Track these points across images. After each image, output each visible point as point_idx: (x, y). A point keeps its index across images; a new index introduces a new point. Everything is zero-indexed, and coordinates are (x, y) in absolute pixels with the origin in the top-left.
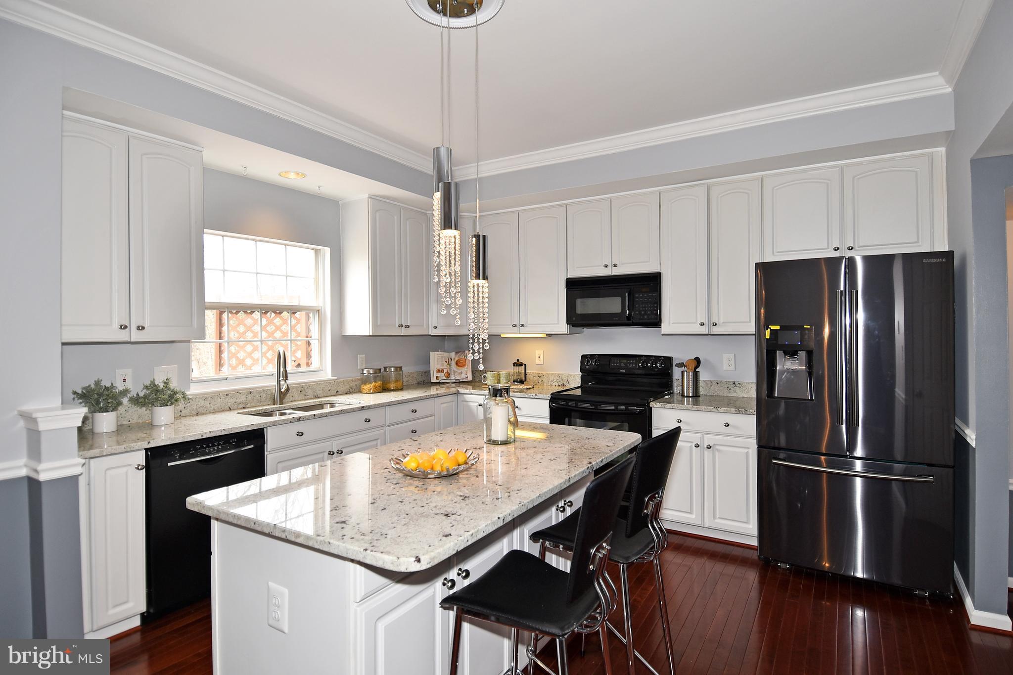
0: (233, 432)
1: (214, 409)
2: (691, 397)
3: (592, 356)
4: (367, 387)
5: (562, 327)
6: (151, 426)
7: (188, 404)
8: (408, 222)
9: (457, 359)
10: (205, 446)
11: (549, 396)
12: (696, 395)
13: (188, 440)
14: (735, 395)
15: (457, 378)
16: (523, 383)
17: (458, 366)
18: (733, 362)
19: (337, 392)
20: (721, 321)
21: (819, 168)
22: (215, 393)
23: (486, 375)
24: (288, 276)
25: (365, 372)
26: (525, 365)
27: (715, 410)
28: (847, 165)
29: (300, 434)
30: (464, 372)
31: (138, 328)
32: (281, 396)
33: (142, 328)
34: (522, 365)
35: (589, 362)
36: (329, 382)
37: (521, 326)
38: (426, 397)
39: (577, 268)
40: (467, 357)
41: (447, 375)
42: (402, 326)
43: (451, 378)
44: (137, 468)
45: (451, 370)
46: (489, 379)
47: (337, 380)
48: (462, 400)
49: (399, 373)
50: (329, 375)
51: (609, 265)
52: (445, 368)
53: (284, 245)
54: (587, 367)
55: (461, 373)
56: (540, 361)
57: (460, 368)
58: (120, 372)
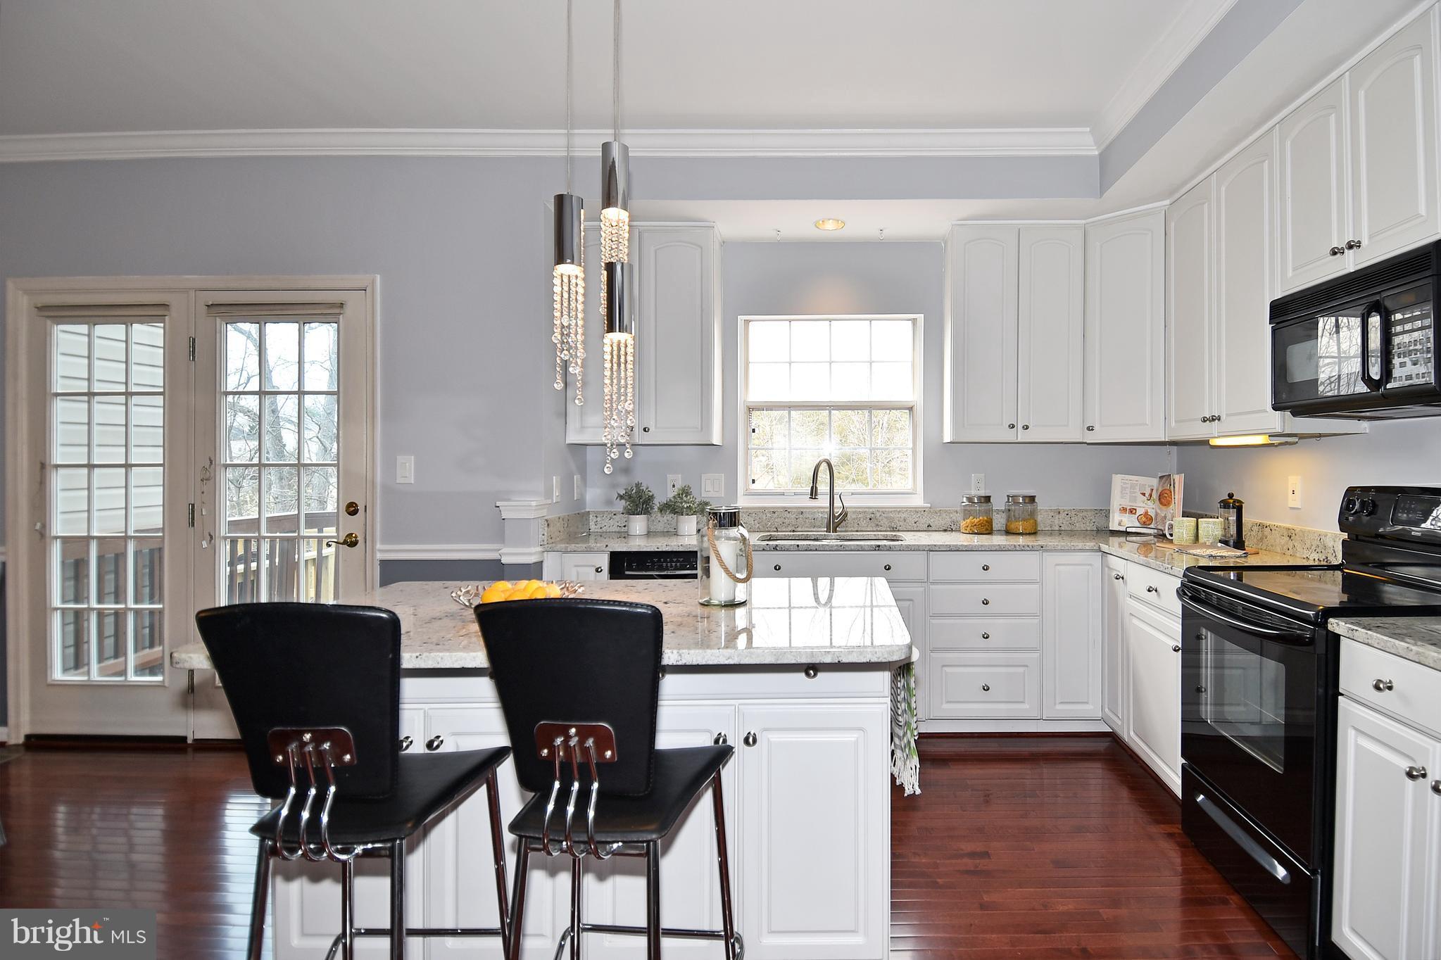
1: (758, 528)
6: (675, 533)
9: (1160, 490)
10: (662, 560)
17: (1162, 503)
19: (929, 526)
22: (759, 508)
25: (965, 500)
29: (777, 568)
30: (1169, 516)
31: (645, 430)
32: (836, 521)
33: (649, 430)
34: (1238, 506)
35: (1354, 505)
36: (916, 510)
37: (1213, 420)
38: (1013, 547)
39: (1294, 269)
40: (1174, 487)
41: (1144, 519)
42: (1013, 427)
43: (1152, 526)
44: (597, 571)
45: (1154, 511)
46: (1176, 531)
47: (930, 508)
48: (1105, 565)
49: (1029, 507)
50: (918, 501)
51: (1343, 248)
52: (1140, 505)
53: (867, 320)
54: (1351, 518)
55: (1165, 517)
56: (1294, 501)
57: (1164, 508)
58: (670, 477)
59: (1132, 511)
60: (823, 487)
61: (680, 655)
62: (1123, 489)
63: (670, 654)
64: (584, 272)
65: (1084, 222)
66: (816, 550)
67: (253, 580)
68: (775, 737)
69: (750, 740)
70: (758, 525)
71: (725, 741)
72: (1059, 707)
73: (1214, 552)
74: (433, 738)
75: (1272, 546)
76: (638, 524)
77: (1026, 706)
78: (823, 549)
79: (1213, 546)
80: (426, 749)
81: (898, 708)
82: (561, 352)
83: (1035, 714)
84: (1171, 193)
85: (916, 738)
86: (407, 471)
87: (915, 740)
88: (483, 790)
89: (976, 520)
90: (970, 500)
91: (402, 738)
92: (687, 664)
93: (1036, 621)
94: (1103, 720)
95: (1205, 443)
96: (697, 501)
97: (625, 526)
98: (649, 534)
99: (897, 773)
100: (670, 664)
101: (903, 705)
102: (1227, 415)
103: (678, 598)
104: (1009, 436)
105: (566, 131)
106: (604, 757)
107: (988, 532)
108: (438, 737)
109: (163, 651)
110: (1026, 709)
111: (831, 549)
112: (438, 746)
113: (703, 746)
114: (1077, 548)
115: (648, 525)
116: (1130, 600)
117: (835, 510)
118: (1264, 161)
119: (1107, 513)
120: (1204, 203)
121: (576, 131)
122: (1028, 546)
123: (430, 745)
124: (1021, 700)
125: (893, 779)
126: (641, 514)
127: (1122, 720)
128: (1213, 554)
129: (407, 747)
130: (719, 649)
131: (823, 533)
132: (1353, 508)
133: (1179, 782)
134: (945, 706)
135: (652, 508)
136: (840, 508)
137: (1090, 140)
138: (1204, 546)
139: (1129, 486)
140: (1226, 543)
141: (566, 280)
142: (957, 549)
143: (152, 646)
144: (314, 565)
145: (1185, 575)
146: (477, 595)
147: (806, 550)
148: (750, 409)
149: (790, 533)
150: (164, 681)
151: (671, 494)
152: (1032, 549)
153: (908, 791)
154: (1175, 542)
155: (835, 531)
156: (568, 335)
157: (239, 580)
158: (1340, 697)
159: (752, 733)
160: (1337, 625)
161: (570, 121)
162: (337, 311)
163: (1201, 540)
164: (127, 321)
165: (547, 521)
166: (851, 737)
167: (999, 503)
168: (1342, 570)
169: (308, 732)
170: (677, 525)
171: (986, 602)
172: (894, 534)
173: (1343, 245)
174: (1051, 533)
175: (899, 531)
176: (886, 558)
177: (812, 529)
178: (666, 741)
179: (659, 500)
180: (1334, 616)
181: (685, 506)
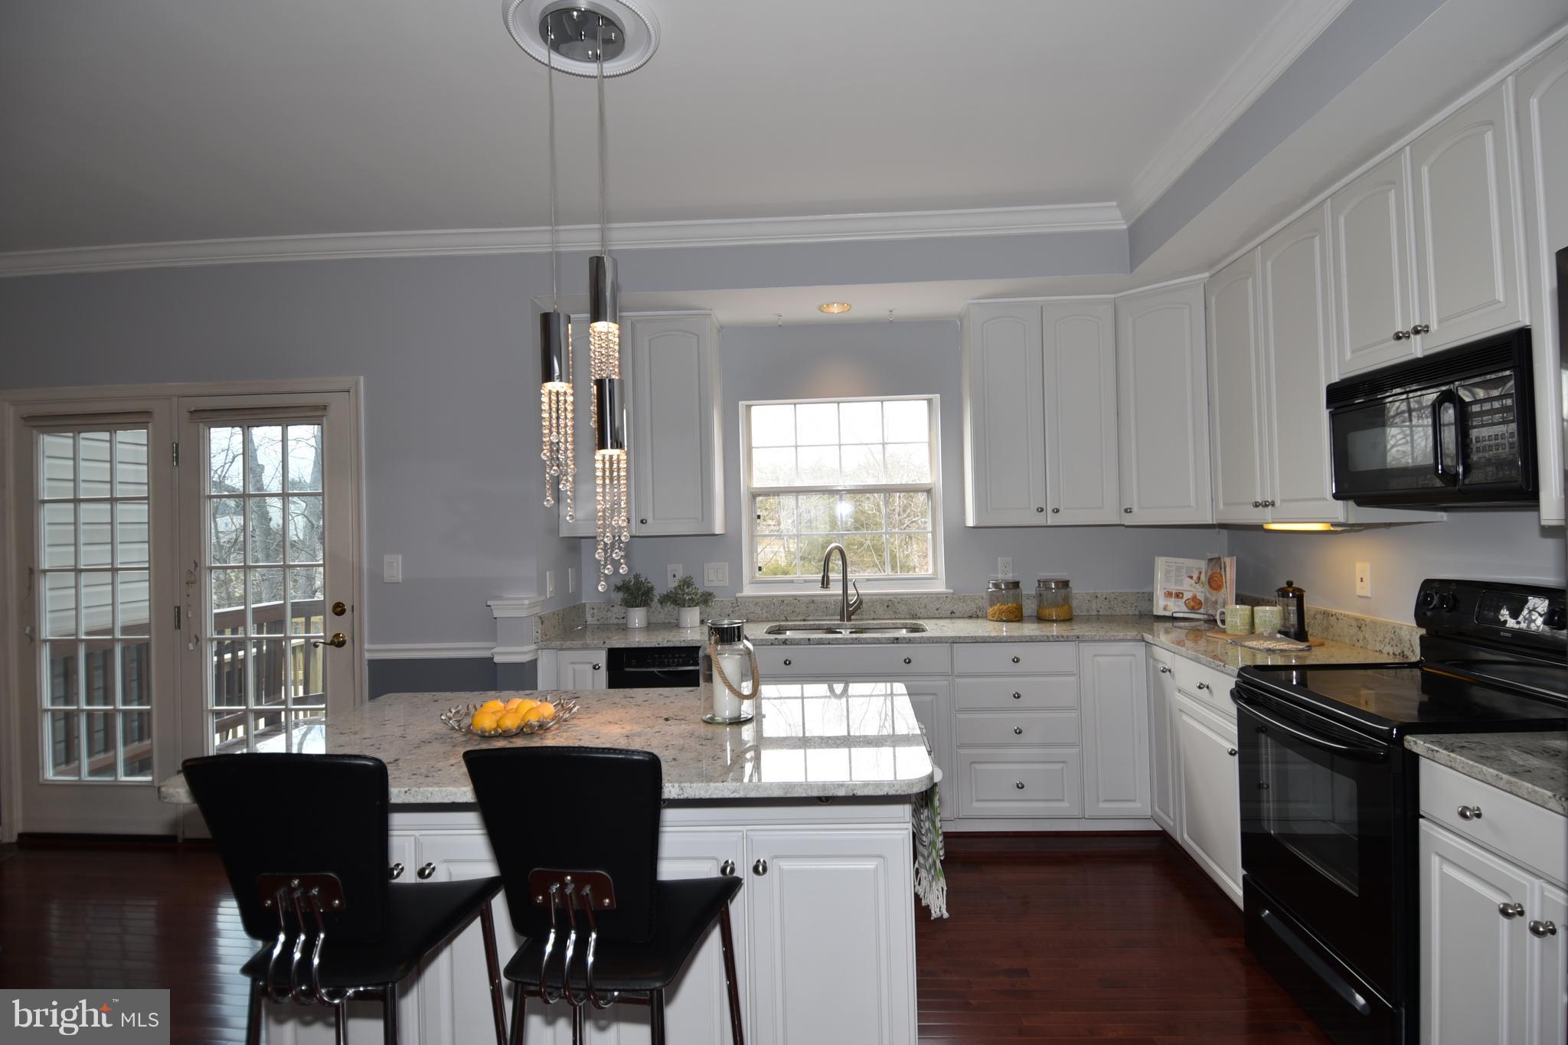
1: (767, 617)
6: (677, 626)
7: (737, 608)
9: (1209, 573)
10: (663, 656)
17: (1212, 587)
19: (952, 612)
22: (767, 597)
23: (1225, 612)
24: (887, 443)
25: (990, 585)
29: (787, 663)
30: (1220, 601)
31: (642, 522)
32: (850, 610)
33: (646, 521)
34: (1298, 595)
35: (1432, 598)
36: (937, 596)
37: (1266, 506)
38: (1045, 637)
39: (1353, 352)
40: (1225, 571)
41: (1192, 604)
42: (1042, 510)
43: (1202, 611)
44: (594, 668)
45: (1203, 595)
46: (1228, 619)
47: (953, 594)
48: (1150, 656)
49: (1063, 592)
50: (940, 587)
51: (1408, 332)
52: (1187, 589)
53: (879, 401)
54: (1429, 614)
55: (1216, 602)
56: (1364, 589)
57: (1214, 592)
58: (670, 567)
59: (1179, 595)
60: (835, 575)
61: (682, 789)
62: (1167, 572)
63: (671, 788)
64: (573, 388)
65: (1113, 296)
66: (829, 644)
67: (241, 669)
68: (787, 865)
69: (759, 869)
70: (765, 614)
71: (732, 870)
72: (1102, 805)
73: (1272, 645)
74: (424, 866)
75: (1339, 636)
76: (637, 617)
77: (1065, 804)
78: (837, 642)
79: (1271, 637)
80: (418, 879)
81: (922, 828)
82: (551, 469)
83: (1076, 813)
84: (1210, 266)
85: (942, 858)
86: (395, 568)
87: (941, 861)
88: (478, 922)
89: (1005, 607)
90: (996, 586)
91: (392, 864)
92: (690, 797)
93: (1074, 715)
94: (1153, 818)
95: (1259, 528)
96: (699, 591)
97: (623, 618)
98: (650, 627)
99: (923, 894)
100: (671, 797)
101: (927, 824)
102: (1282, 501)
103: (680, 713)
104: (1038, 519)
105: (549, 228)
106: (602, 903)
107: (1017, 619)
108: (429, 864)
109: (152, 743)
110: (1064, 807)
111: (845, 641)
112: (430, 875)
113: (709, 877)
114: (1118, 638)
115: (648, 616)
116: (1179, 694)
117: (850, 598)
118: (1315, 236)
119: (1150, 597)
120: (1248, 278)
121: (562, 227)
122: (1062, 637)
123: (421, 873)
124: (1061, 798)
125: (918, 899)
126: (640, 607)
127: (1174, 820)
128: (1270, 647)
129: (398, 875)
130: (723, 782)
131: (836, 622)
132: (1431, 601)
133: (1240, 893)
134: (976, 805)
135: (652, 600)
136: (854, 595)
137: (1117, 213)
138: (1261, 637)
139: (1174, 569)
140: (1286, 634)
141: (554, 398)
142: (983, 640)
143: (141, 739)
144: (302, 651)
145: (1239, 675)
146: (467, 714)
147: (818, 644)
148: (754, 495)
149: (800, 623)
150: (153, 781)
151: (672, 584)
152: (1067, 639)
153: (934, 915)
154: (1229, 631)
155: (849, 619)
156: (558, 450)
157: (227, 669)
158: (1421, 820)
159: (762, 861)
160: (1416, 743)
161: (555, 217)
162: (319, 413)
163: (1259, 629)
164: (112, 428)
165: (541, 618)
166: (870, 865)
167: (1029, 588)
168: (1421, 669)
169: (295, 878)
170: (678, 616)
171: (1017, 696)
172: (914, 622)
173: (1410, 328)
174: (1088, 619)
175: (919, 618)
176: (906, 651)
177: (824, 618)
178: (669, 870)
179: (659, 591)
180: (1411, 733)
181: (687, 598)
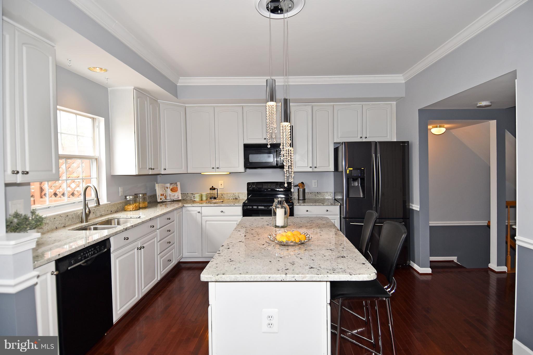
0: (98, 241)
1: (47, 229)
2: (302, 200)
3: (253, 183)
4: (131, 207)
5: (241, 168)
8: (151, 106)
9: (171, 187)
10: (85, 253)
11: (242, 204)
12: (304, 199)
13: (78, 250)
14: (318, 198)
15: (172, 199)
16: (216, 199)
17: (173, 191)
18: (316, 184)
19: (111, 211)
20: (318, 166)
21: (354, 104)
22: (48, 217)
23: (195, 196)
24: (78, 135)
25: (128, 197)
26: (217, 189)
27: (322, 205)
28: (365, 105)
36: (107, 205)
39: (249, 139)
41: (165, 197)
54: (251, 189)
56: (221, 187)
57: (174, 193)
59: (163, 195)
116: (206, 217)
139: (162, 187)
